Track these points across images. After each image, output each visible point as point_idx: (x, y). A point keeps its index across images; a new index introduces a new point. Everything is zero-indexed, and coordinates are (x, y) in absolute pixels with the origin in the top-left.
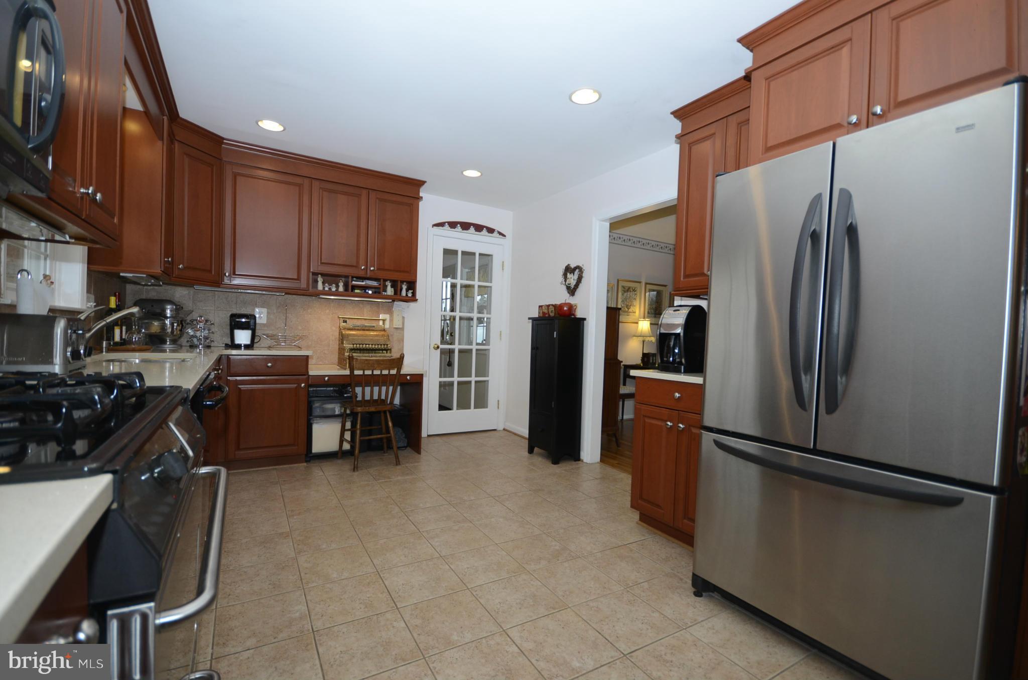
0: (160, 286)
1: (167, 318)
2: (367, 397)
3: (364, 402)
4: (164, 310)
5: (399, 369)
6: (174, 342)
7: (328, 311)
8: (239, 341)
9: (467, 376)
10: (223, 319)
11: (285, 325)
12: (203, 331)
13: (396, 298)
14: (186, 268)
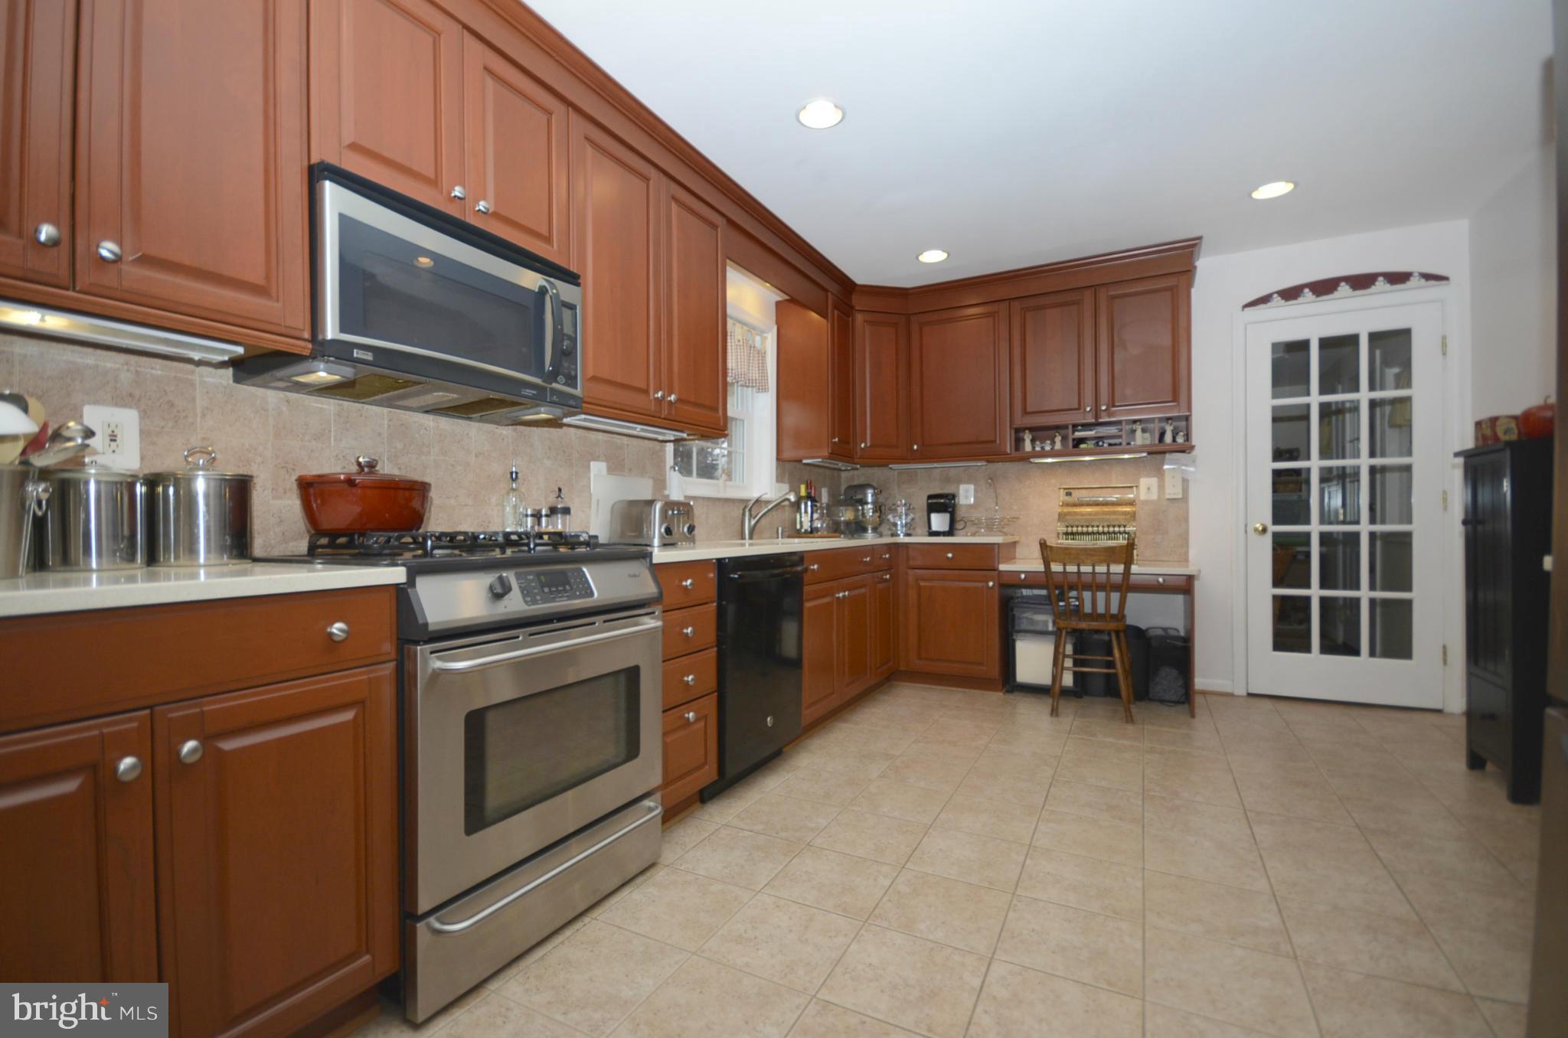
0: (857, 469)
1: (867, 503)
2: (1101, 609)
3: (1094, 616)
4: (865, 495)
5: (1128, 562)
6: (875, 530)
7: (1053, 481)
8: (935, 528)
9: (1345, 588)
10: (922, 502)
11: (997, 505)
12: (904, 517)
13: (1158, 452)
14: (871, 446)
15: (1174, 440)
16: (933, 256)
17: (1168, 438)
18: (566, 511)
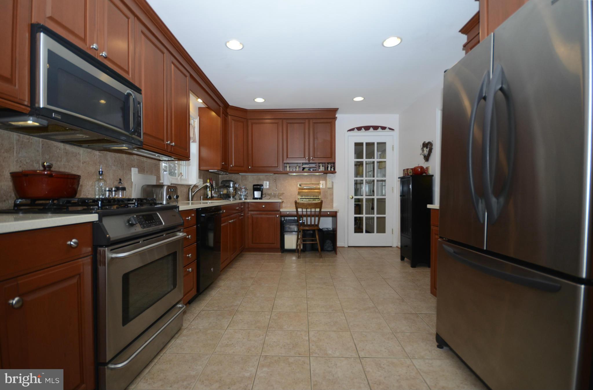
0: (227, 174)
1: (231, 187)
2: (309, 223)
3: (307, 226)
4: (230, 184)
5: (321, 209)
6: (233, 197)
7: (295, 181)
8: (256, 196)
9: (371, 214)
10: (251, 187)
11: (276, 188)
12: (244, 192)
13: (326, 172)
14: (234, 166)
15: (331, 170)
16: (259, 100)
17: (329, 169)
18: (124, 189)
